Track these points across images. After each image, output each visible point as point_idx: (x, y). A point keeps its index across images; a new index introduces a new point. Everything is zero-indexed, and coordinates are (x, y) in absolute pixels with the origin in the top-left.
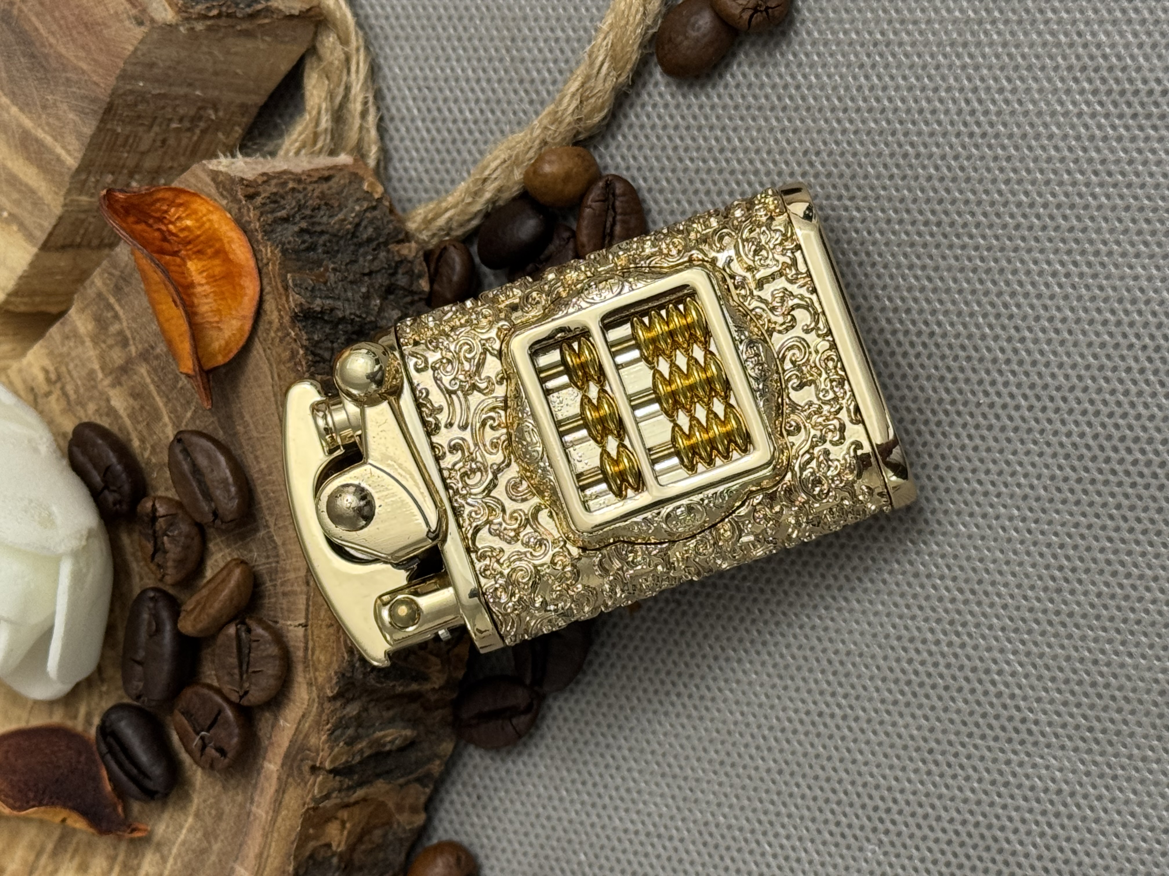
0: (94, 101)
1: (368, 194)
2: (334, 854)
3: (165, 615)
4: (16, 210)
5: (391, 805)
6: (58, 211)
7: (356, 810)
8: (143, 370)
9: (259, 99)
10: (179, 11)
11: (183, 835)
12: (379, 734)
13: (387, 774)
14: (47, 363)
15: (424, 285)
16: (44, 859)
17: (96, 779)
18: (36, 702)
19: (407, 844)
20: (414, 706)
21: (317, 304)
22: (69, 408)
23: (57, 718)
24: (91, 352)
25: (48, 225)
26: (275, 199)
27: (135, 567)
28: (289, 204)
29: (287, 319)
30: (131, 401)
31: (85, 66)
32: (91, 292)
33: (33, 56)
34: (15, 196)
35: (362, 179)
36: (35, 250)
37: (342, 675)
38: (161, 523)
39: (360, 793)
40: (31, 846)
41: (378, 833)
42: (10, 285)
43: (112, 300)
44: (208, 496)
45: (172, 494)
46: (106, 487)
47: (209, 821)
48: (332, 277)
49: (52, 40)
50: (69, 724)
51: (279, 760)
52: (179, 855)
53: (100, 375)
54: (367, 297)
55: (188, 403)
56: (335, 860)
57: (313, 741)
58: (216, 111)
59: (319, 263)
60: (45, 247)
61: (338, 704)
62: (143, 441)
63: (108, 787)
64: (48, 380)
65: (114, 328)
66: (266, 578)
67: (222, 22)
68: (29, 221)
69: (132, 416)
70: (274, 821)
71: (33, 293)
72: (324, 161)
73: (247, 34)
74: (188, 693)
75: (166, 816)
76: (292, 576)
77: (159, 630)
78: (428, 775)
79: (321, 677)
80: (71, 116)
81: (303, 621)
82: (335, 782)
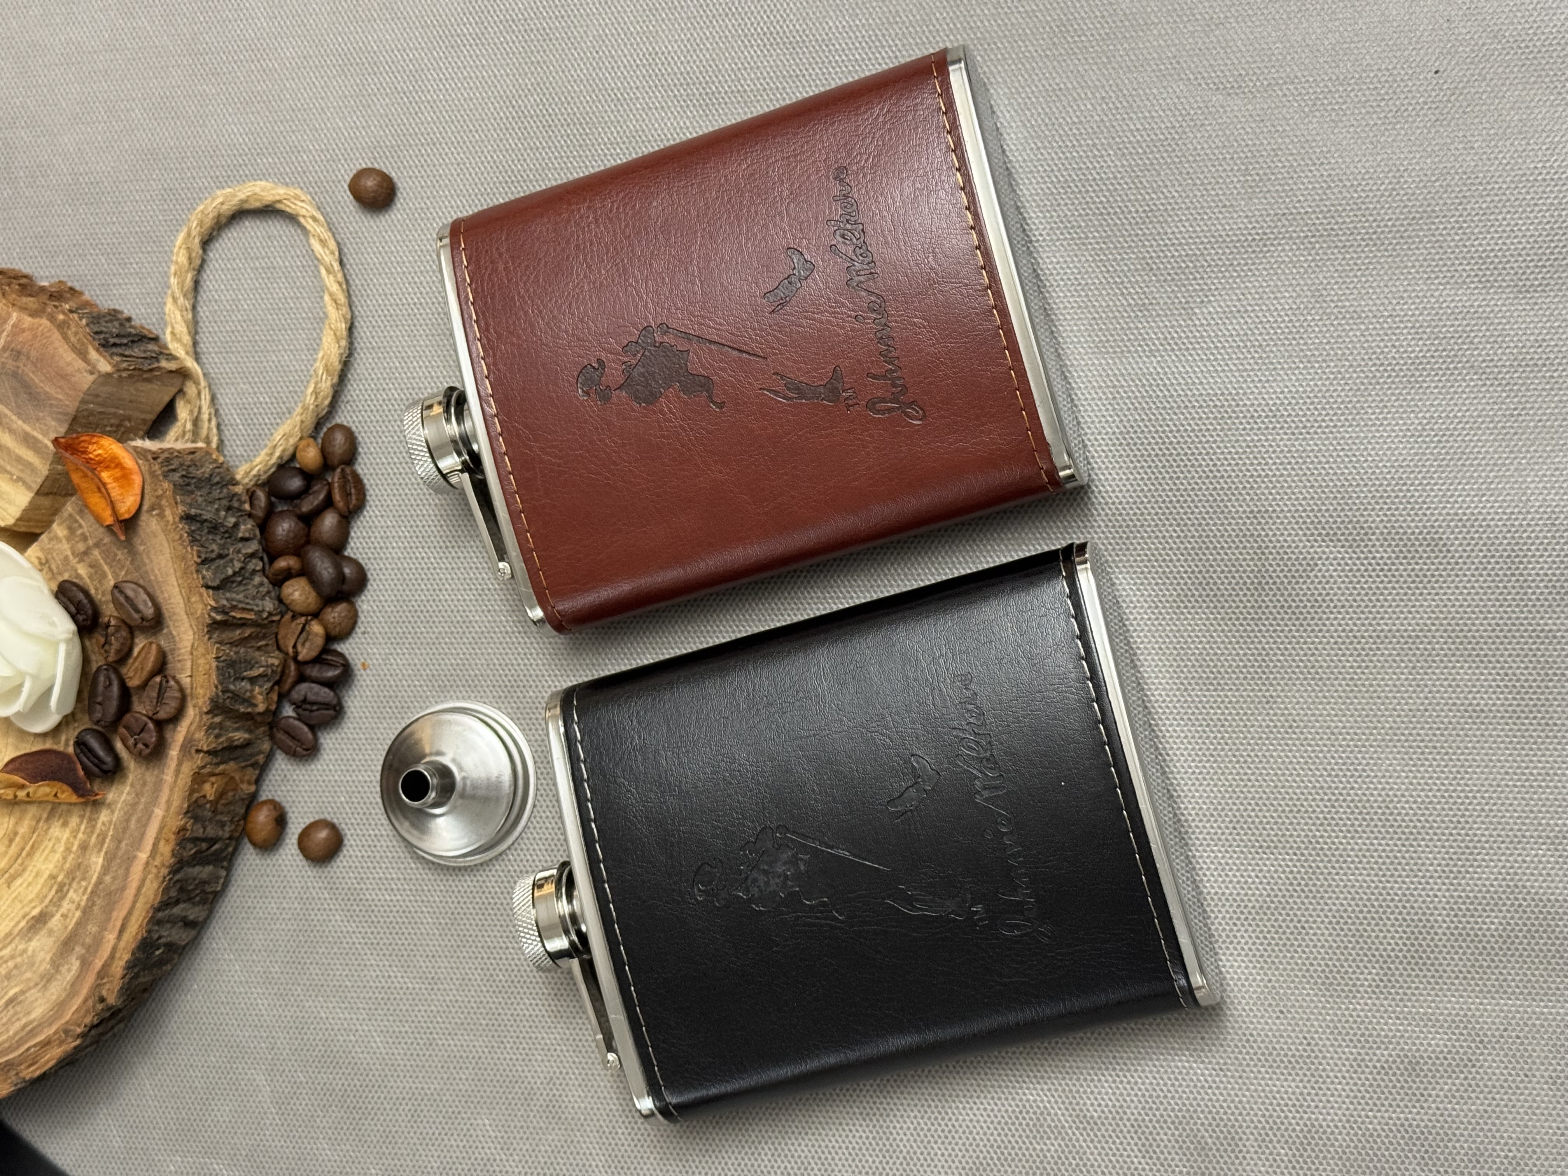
0: (66, 414)
1: (216, 461)
2: (208, 802)
3: (113, 676)
4: (21, 475)
5: (237, 778)
6: (45, 473)
7: (219, 778)
8: (96, 552)
9: (152, 417)
10: (114, 366)
11: (123, 798)
12: (231, 735)
13: (235, 759)
14: (40, 554)
15: (247, 507)
16: (41, 824)
17: (74, 770)
18: (36, 735)
19: (246, 802)
20: (249, 723)
21: (193, 512)
22: (53, 577)
23: (48, 745)
24: (65, 547)
25: (40, 481)
26: (168, 460)
27: (93, 657)
28: (175, 464)
29: (177, 519)
30: (91, 570)
31: (60, 397)
32: (65, 514)
33: (30, 394)
34: (20, 467)
35: (211, 454)
36: (32, 495)
37: (211, 700)
38: (111, 630)
39: (222, 767)
40: (34, 816)
41: (231, 794)
42: (18, 514)
43: (78, 518)
44: (138, 611)
45: (116, 614)
46: (78, 613)
47: (138, 787)
48: (200, 499)
49: (42, 385)
50: (55, 747)
51: (178, 749)
52: (122, 808)
53: (71, 557)
54: (218, 510)
55: (123, 567)
56: (208, 806)
57: (197, 736)
58: (130, 421)
59: (192, 492)
60: (38, 493)
61: (210, 716)
62: (96, 589)
63: (82, 773)
64: (41, 564)
65: (79, 532)
66: (169, 654)
67: (136, 373)
68: (28, 479)
69: (90, 577)
70: (175, 782)
71: (29, 520)
72: (190, 445)
73: (148, 380)
74: (128, 716)
75: (114, 788)
76: (183, 651)
77: (110, 684)
78: (256, 763)
79: (200, 702)
80: (54, 423)
81: (189, 674)
82: (208, 759)
